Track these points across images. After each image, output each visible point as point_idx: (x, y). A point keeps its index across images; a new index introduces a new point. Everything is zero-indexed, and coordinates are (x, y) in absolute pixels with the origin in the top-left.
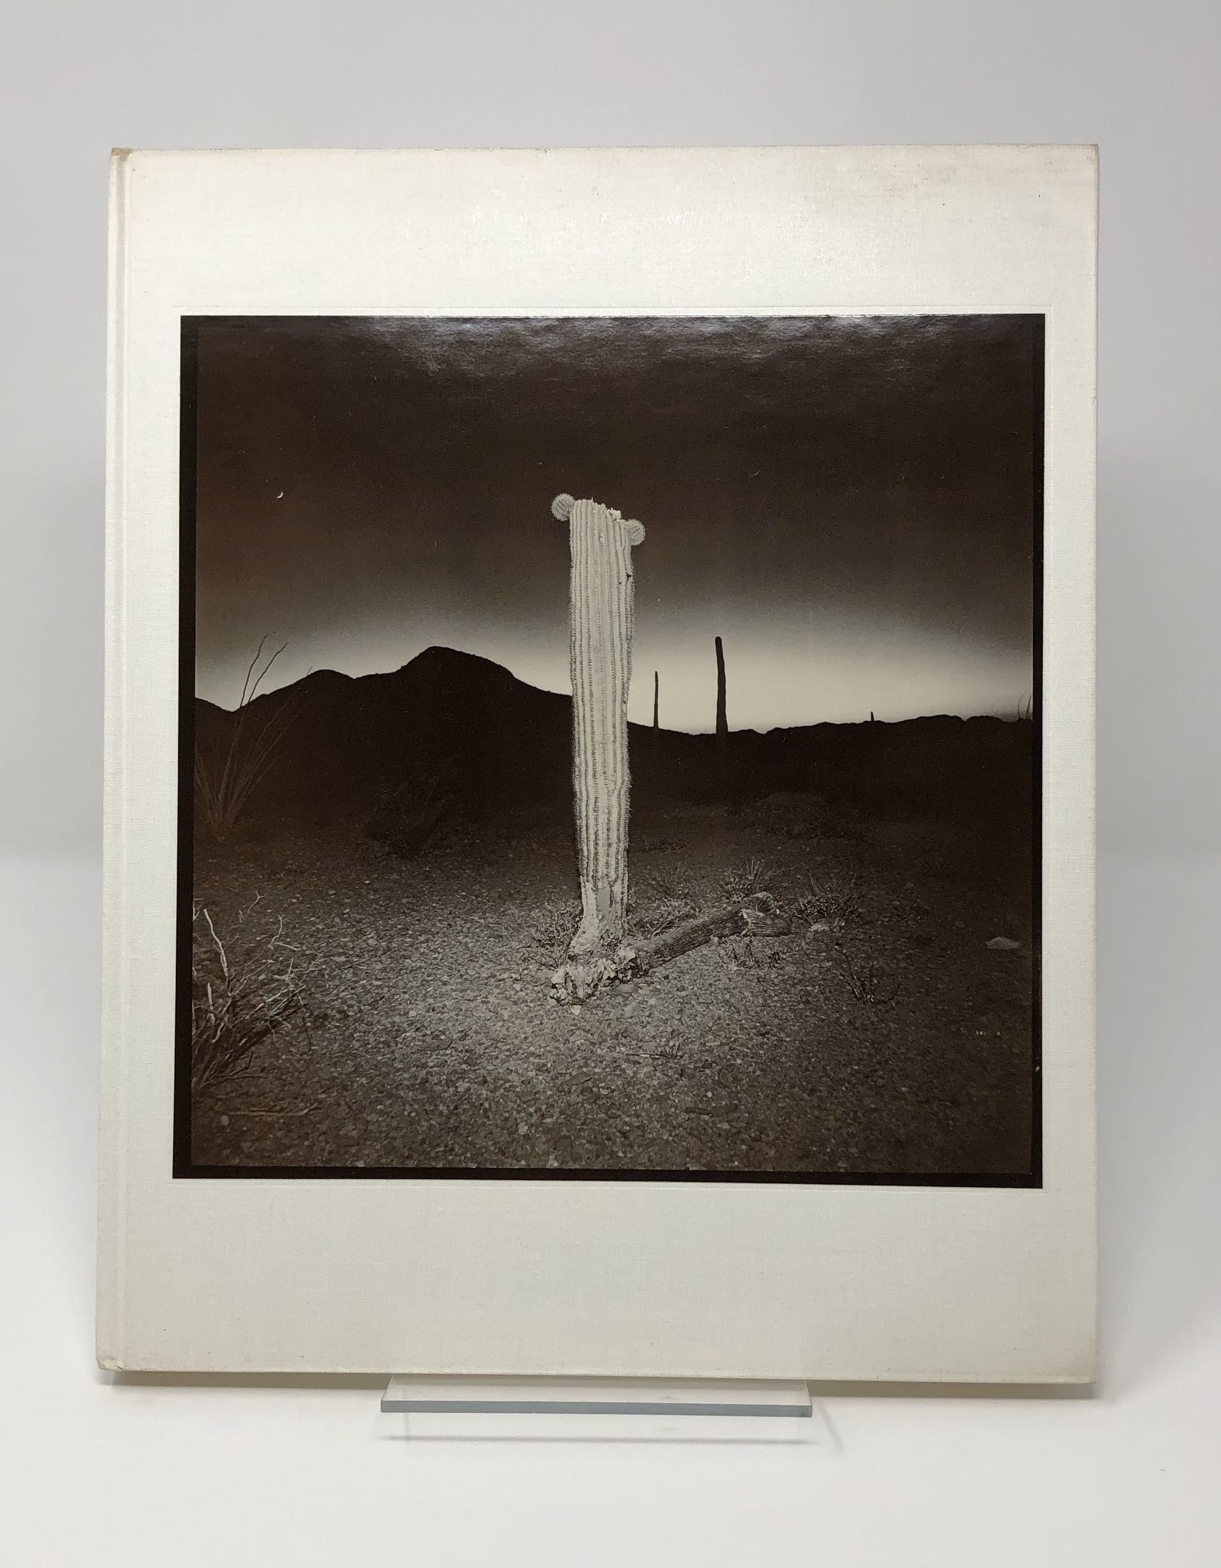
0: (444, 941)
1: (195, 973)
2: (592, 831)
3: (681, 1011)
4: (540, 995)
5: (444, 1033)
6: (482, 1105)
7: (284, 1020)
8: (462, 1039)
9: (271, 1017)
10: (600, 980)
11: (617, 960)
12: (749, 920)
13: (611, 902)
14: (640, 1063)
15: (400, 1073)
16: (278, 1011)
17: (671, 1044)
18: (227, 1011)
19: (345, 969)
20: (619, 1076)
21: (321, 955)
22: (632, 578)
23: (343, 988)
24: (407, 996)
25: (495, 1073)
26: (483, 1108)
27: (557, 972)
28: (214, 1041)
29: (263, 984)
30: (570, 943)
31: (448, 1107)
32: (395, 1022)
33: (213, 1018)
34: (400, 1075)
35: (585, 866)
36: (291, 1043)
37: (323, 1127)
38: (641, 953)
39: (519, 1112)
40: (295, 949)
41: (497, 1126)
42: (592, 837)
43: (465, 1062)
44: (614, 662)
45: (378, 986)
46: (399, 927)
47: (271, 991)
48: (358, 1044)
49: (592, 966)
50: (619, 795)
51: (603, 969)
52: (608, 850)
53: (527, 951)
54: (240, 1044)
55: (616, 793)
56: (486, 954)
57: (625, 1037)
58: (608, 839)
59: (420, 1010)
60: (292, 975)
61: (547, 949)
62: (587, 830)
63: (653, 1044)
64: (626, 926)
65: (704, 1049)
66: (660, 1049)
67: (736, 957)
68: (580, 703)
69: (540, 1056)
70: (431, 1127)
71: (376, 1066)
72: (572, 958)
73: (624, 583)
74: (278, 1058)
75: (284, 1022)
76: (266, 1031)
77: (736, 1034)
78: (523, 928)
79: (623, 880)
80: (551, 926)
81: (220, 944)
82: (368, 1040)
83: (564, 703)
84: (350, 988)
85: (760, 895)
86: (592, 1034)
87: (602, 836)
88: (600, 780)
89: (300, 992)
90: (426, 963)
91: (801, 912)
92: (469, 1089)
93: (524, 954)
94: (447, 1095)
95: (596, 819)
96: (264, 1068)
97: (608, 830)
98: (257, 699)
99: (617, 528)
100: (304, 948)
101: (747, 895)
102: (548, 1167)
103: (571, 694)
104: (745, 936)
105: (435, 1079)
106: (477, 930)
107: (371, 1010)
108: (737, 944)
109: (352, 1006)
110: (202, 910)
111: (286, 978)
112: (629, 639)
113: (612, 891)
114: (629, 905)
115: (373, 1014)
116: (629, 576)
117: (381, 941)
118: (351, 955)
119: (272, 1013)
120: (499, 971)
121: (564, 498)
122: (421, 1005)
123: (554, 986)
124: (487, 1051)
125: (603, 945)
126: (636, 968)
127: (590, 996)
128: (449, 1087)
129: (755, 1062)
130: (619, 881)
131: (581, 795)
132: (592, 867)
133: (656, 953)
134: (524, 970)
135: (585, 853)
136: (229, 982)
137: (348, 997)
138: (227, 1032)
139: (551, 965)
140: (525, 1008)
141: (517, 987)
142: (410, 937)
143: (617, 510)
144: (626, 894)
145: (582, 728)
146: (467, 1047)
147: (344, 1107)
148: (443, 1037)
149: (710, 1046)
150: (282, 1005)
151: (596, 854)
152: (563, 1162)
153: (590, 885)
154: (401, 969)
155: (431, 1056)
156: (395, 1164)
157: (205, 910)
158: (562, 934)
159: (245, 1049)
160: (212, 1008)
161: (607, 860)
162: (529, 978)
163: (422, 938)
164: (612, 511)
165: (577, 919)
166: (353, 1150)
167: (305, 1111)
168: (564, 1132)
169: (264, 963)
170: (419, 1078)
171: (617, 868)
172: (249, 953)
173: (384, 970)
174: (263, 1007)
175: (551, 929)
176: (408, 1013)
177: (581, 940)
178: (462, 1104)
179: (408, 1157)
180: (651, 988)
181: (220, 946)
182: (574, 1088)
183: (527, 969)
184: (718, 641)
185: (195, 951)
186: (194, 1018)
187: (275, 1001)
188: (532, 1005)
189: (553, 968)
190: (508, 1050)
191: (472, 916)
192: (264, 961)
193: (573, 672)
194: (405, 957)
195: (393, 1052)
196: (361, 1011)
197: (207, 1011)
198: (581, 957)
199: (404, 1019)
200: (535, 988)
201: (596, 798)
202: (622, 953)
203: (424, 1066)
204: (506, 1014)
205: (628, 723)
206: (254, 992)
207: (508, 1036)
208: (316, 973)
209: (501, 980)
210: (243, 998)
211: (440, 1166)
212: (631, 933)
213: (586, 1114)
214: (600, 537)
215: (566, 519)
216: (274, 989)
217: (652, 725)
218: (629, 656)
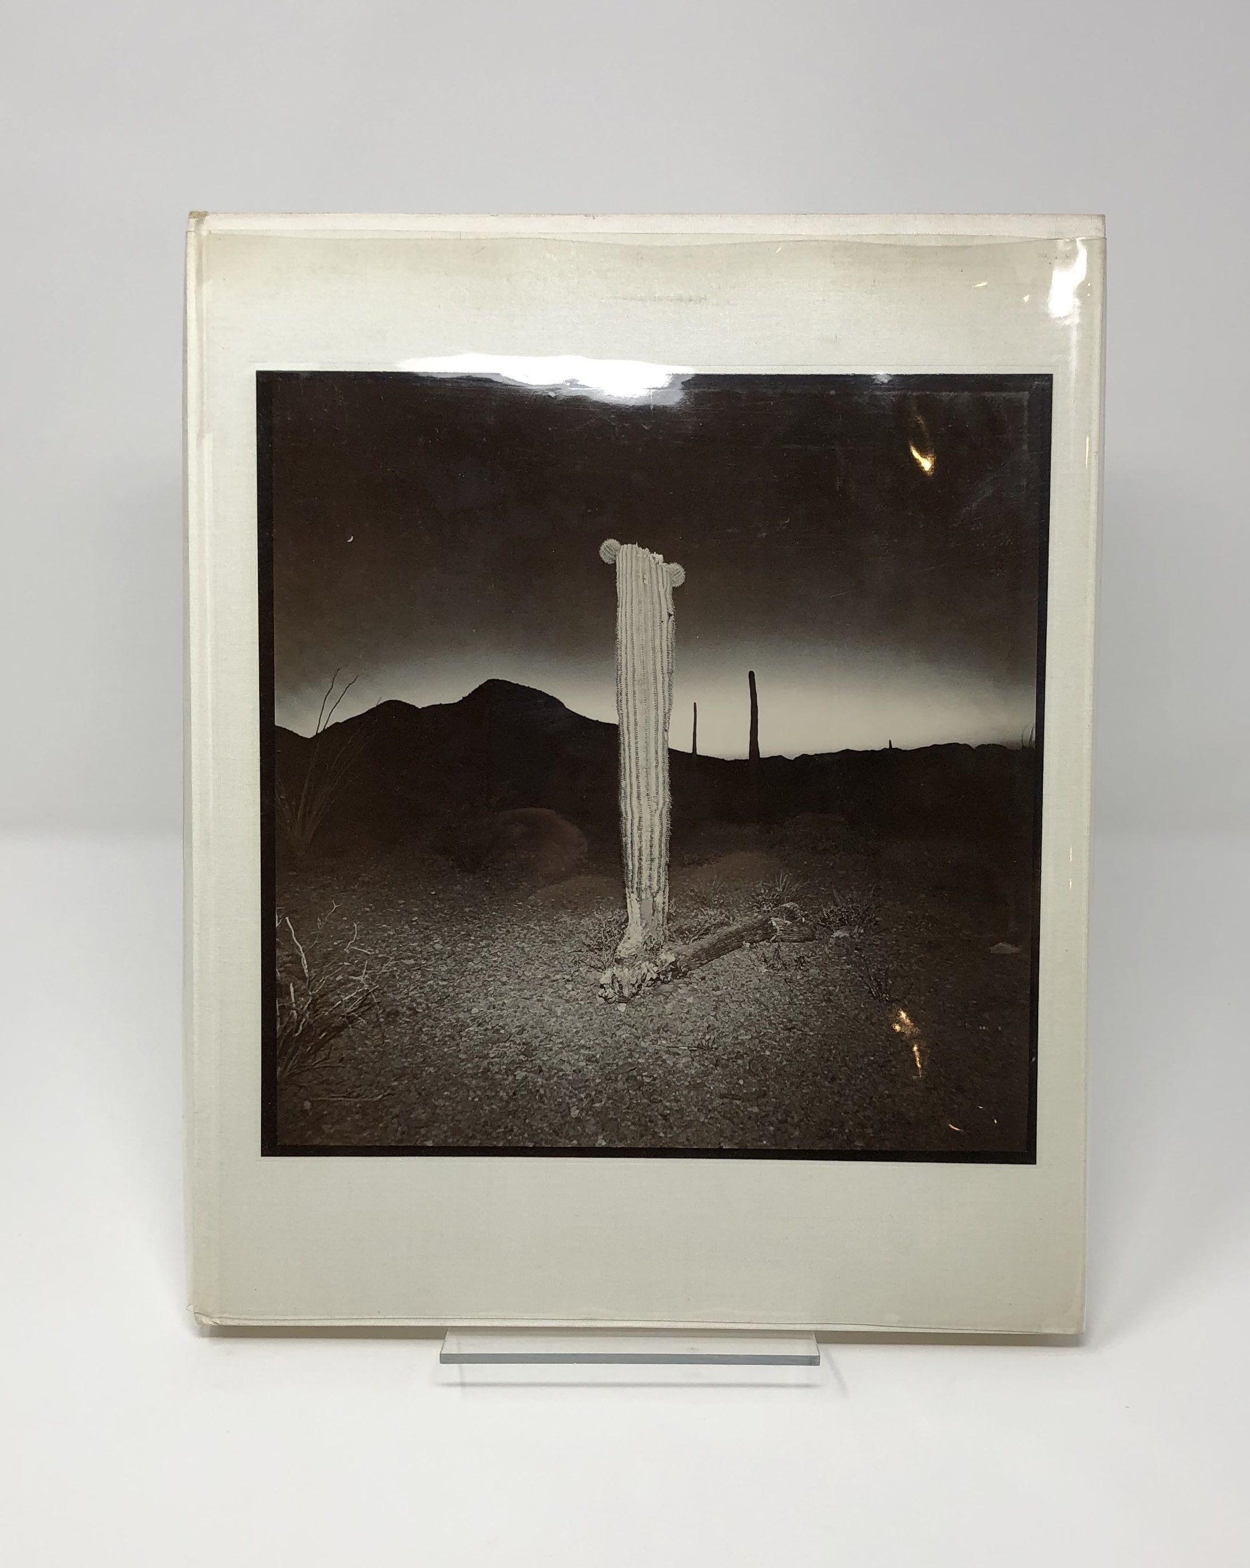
0: (503, 946)
1: (278, 974)
2: (636, 847)
3: (716, 1008)
4: (590, 994)
5: (503, 1028)
6: (538, 1091)
7: (360, 1016)
8: (520, 1033)
9: (348, 1013)
10: (643, 981)
11: (659, 963)
12: (778, 928)
13: (654, 911)
14: (679, 1054)
15: (464, 1063)
16: (354, 1008)
17: (707, 1037)
18: (308, 1008)
19: (414, 970)
20: (660, 1066)
21: (392, 958)
22: (673, 616)
23: (412, 987)
24: (469, 995)
25: (549, 1063)
26: (538, 1094)
27: (605, 974)
28: (297, 1035)
29: (340, 984)
30: (616, 948)
31: (508, 1094)
32: (459, 1018)
33: (295, 1014)
34: (465, 1065)
35: (630, 879)
36: (366, 1037)
37: (395, 1111)
38: (680, 957)
39: (571, 1097)
40: (369, 953)
41: (551, 1110)
42: (636, 853)
43: (522, 1053)
44: (656, 694)
45: (443, 985)
46: (463, 933)
47: (347, 991)
48: (426, 1038)
49: (636, 968)
50: (661, 815)
51: (646, 972)
52: (651, 864)
53: (578, 955)
54: (320, 1038)
55: (658, 812)
56: (541, 958)
57: (666, 1032)
58: (651, 854)
59: (481, 1007)
60: (367, 976)
61: (596, 953)
62: (632, 846)
63: (691, 1037)
64: (667, 933)
65: (736, 1042)
66: (697, 1043)
67: (765, 961)
68: (626, 731)
69: (589, 1048)
70: (492, 1111)
71: (442, 1056)
72: (619, 961)
73: (665, 622)
74: (355, 1049)
75: (360, 1018)
76: (344, 1026)
77: (765, 1028)
78: (574, 934)
79: (664, 891)
80: (599, 933)
81: (301, 948)
82: (436, 1034)
83: (611, 732)
84: (418, 988)
85: (787, 905)
86: (636, 1029)
87: (646, 852)
88: (644, 801)
89: (374, 991)
90: (487, 965)
91: (824, 920)
92: (526, 1077)
93: (575, 957)
94: (507, 1082)
95: (640, 837)
96: (342, 1059)
97: (651, 846)
98: (330, 727)
99: (659, 571)
100: (377, 952)
101: (776, 905)
102: (597, 1146)
103: (617, 724)
104: (774, 941)
105: (496, 1069)
106: (533, 936)
107: (438, 1007)
108: (767, 949)
109: (421, 1004)
110: (284, 917)
111: (361, 978)
112: (670, 673)
113: (654, 901)
114: (669, 914)
115: (439, 1011)
116: (670, 615)
117: (446, 946)
118: (419, 958)
119: (349, 1010)
120: (553, 972)
121: (611, 543)
122: (483, 1003)
123: (602, 986)
124: (543, 1043)
125: (646, 950)
126: (676, 971)
127: (634, 995)
128: (508, 1076)
129: (783, 1054)
130: (661, 893)
131: (626, 814)
132: (636, 880)
133: (694, 956)
134: (575, 971)
135: (630, 867)
136: (309, 982)
137: (417, 995)
138: (309, 1027)
139: (600, 968)
140: (577, 1006)
141: (569, 986)
142: (472, 942)
143: (659, 554)
144: (667, 904)
145: (627, 754)
146: (524, 1041)
147: (414, 1094)
148: (502, 1031)
149: (742, 1040)
150: (357, 1003)
151: (640, 868)
152: (611, 1141)
153: (634, 896)
154: (465, 971)
155: (492, 1048)
156: (460, 1144)
157: (287, 918)
158: (609, 940)
159: (325, 1041)
160: (294, 1005)
161: (650, 873)
162: (579, 979)
163: (483, 944)
164: (655, 555)
165: (623, 926)
166: (423, 1131)
167: (380, 1097)
168: (611, 1115)
169: (341, 966)
170: (482, 1068)
171: (659, 881)
172: (326, 957)
173: (449, 971)
174: (340, 1005)
175: (599, 935)
176: (471, 1010)
177: (626, 945)
178: (520, 1091)
179: (473, 1137)
180: (689, 988)
181: (301, 950)
182: (620, 1076)
183: (577, 971)
184: (751, 675)
185: (278, 954)
186: (278, 1014)
187: (351, 999)
188: (582, 1003)
189: (601, 970)
190: (561, 1043)
191: (528, 923)
192: (341, 963)
193: (619, 703)
194: (468, 960)
195: (458, 1045)
196: (428, 1008)
197: (290, 1008)
198: (627, 960)
199: (467, 1015)
200: (585, 988)
201: (640, 818)
202: (663, 957)
203: (486, 1057)
204: (559, 1011)
205: (669, 750)
206: (332, 991)
207: (561, 1030)
208: (388, 974)
209: (554, 981)
210: (322, 996)
211: (501, 1145)
212: (671, 939)
213: (631, 1099)
214: (644, 579)
215: (613, 562)
216: (350, 988)
217: (690, 751)
218: (670, 689)
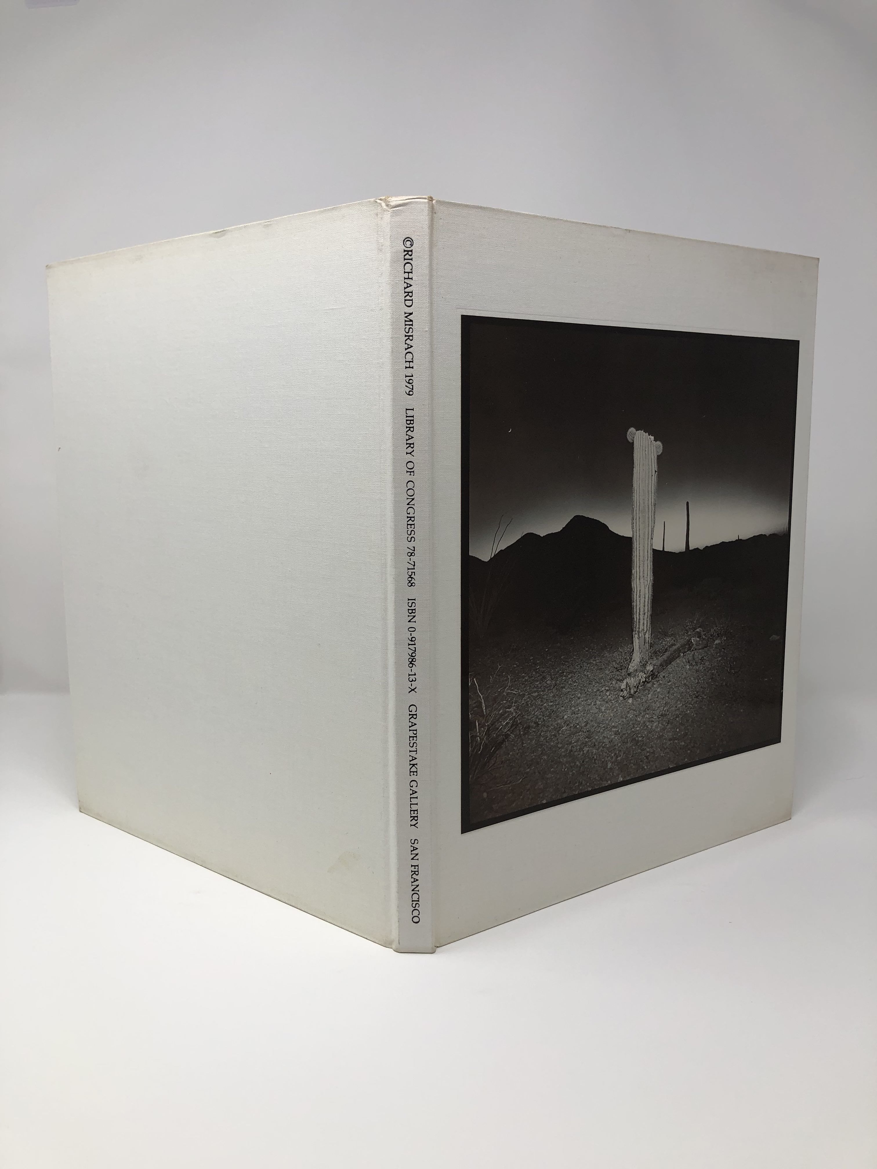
0: (579, 676)
1: (470, 716)
2: (638, 608)
3: (669, 693)
4: (617, 696)
5: (578, 724)
6: (593, 757)
7: (511, 733)
8: (586, 725)
9: (505, 733)
10: (639, 684)
11: (646, 672)
12: (694, 643)
13: (645, 643)
14: (653, 721)
15: (560, 750)
16: (508, 729)
17: (665, 709)
18: (485, 734)
19: (537, 699)
20: (646, 729)
21: (526, 694)
22: (657, 472)
23: (536, 709)
24: (563, 708)
25: (598, 740)
26: (594, 759)
27: (623, 683)
28: (479, 752)
29: (502, 715)
30: (628, 667)
31: (580, 762)
32: (558, 723)
33: (479, 739)
34: (561, 751)
35: (635, 626)
36: (514, 745)
37: (528, 787)
38: (655, 667)
39: (608, 757)
40: (516, 693)
41: (599, 767)
42: (638, 612)
43: (587, 737)
44: (648, 518)
45: (551, 705)
46: (560, 672)
47: (505, 719)
48: (543, 739)
49: (637, 677)
50: (649, 587)
51: (641, 678)
52: (644, 616)
53: (612, 674)
54: (491, 751)
55: (648, 586)
56: (596, 679)
57: (648, 710)
58: (644, 611)
59: (569, 714)
60: (514, 708)
61: (620, 672)
62: (636, 607)
63: (658, 711)
64: (650, 654)
65: (676, 709)
66: (661, 713)
67: (689, 662)
68: (635, 540)
69: (616, 727)
70: (573, 774)
71: (550, 748)
72: (629, 674)
73: (653, 476)
74: (509, 754)
75: (511, 734)
76: (504, 741)
77: (688, 699)
78: (610, 663)
79: (649, 631)
80: (621, 660)
82: (547, 735)
83: (628, 541)
84: (539, 709)
85: (698, 630)
86: (636, 712)
87: (642, 610)
88: (642, 580)
89: (518, 716)
90: (571, 689)
91: (711, 636)
92: (588, 750)
93: (611, 676)
94: (580, 756)
95: (640, 601)
96: (502, 762)
97: (644, 606)
98: (498, 552)
99: (652, 446)
100: (520, 691)
101: (694, 631)
102: (619, 781)
103: (631, 537)
104: (693, 651)
105: (574, 749)
106: (592, 667)
107: (548, 719)
108: (689, 655)
109: (540, 719)
110: (473, 679)
111: (512, 710)
112: (655, 505)
113: (645, 637)
114: (651, 643)
115: (549, 721)
116: (656, 471)
117: (552, 681)
118: (540, 691)
119: (506, 730)
120: (600, 687)
121: (632, 430)
122: (569, 712)
123: (622, 690)
124: (596, 729)
125: (641, 666)
126: (653, 675)
127: (636, 692)
128: (580, 752)
129: (694, 711)
130: (648, 632)
131: (634, 589)
132: (638, 626)
133: (660, 665)
134: (610, 684)
135: (635, 620)
136: (486, 718)
137: (538, 714)
138: (486, 745)
139: (621, 680)
140: (611, 704)
141: (608, 694)
142: (564, 677)
143: (652, 436)
144: (650, 638)
145: (635, 554)
146: (588, 730)
147: (537, 773)
148: (578, 727)
149: (679, 707)
150: (510, 725)
151: (639, 619)
152: (625, 777)
153: (637, 636)
154: (561, 694)
155: (573, 737)
156: (559, 798)
157: (475, 679)
158: (625, 663)
159: (494, 752)
160: (478, 734)
161: (644, 622)
162: (612, 688)
163: (569, 676)
164: (651, 437)
165: (632, 654)
166: (541, 795)
167: (521, 780)
168: (625, 763)
169: (502, 704)
170: (568, 750)
171: (647, 625)
172: (495, 700)
173: (554, 696)
174: (501, 728)
175: (621, 661)
176: (564, 717)
177: (633, 665)
178: (586, 759)
179: (565, 792)
180: (658, 683)
181: (482, 698)
182: (629, 739)
183: (611, 684)
184: (688, 503)
185: (470, 703)
186: (470, 742)
187: (507, 723)
188: (613, 702)
189: (621, 681)
190: (604, 727)
191: (590, 660)
192: (502, 702)
193: (633, 524)
194: (563, 688)
195: (557, 739)
196: (544, 720)
197: (476, 736)
198: (633, 673)
199: (562, 720)
200: (615, 693)
201: (640, 590)
202: (648, 668)
203: (571, 743)
204: (603, 709)
205: (653, 549)
206: (497, 721)
207: (604, 720)
208: (525, 704)
209: (601, 692)
210: (492, 725)
211: (577, 793)
212: (651, 658)
213: (633, 751)
214: (645, 451)
215: (632, 441)
216: (506, 717)
217: (662, 550)
218: (654, 514)
